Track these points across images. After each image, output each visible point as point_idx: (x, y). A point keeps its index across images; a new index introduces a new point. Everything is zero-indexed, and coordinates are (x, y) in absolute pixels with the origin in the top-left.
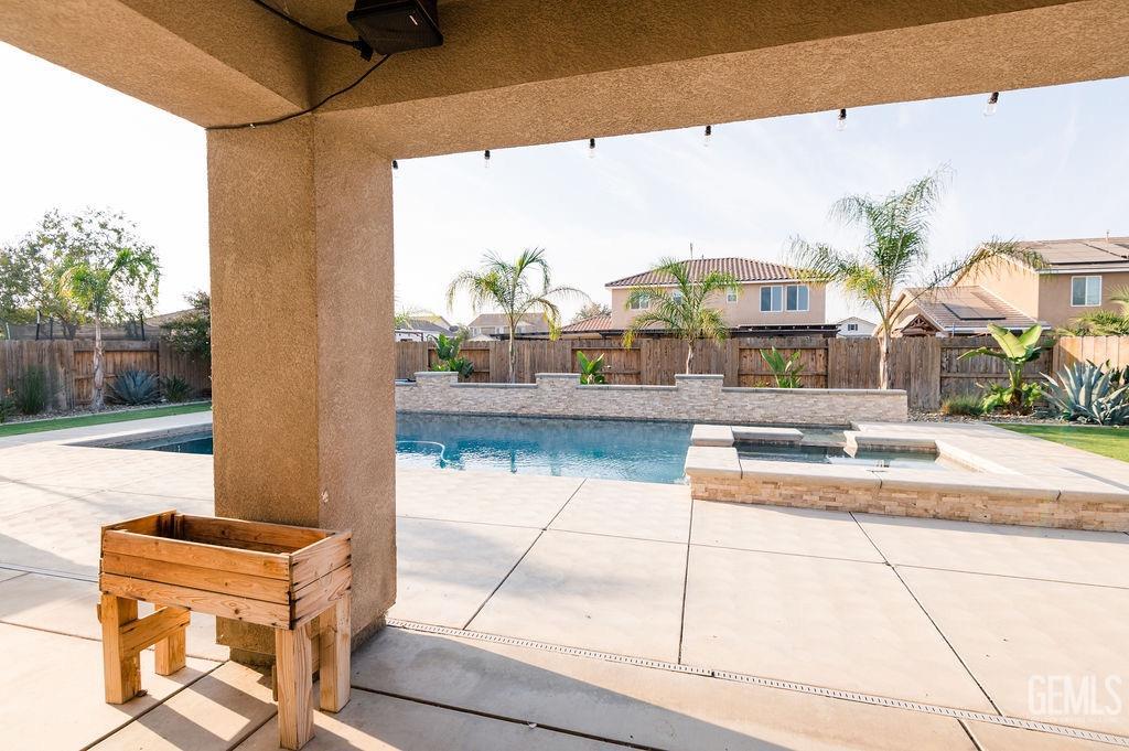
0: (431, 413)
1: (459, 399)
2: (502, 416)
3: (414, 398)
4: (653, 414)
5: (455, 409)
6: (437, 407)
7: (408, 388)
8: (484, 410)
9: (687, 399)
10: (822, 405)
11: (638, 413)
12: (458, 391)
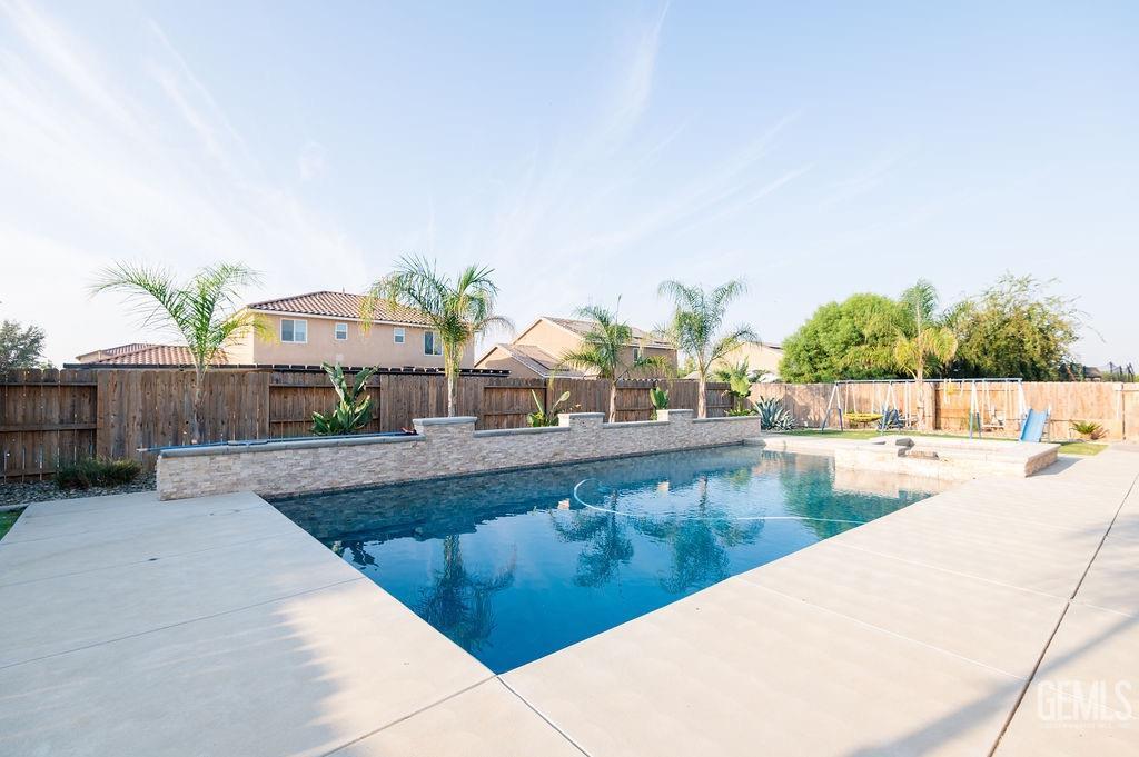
0: (445, 479)
1: (484, 453)
2: (535, 467)
3: (420, 458)
4: (655, 448)
5: (479, 467)
6: (454, 469)
7: (410, 445)
8: (514, 464)
9: (673, 430)
10: (733, 429)
11: (646, 448)
12: (483, 442)
